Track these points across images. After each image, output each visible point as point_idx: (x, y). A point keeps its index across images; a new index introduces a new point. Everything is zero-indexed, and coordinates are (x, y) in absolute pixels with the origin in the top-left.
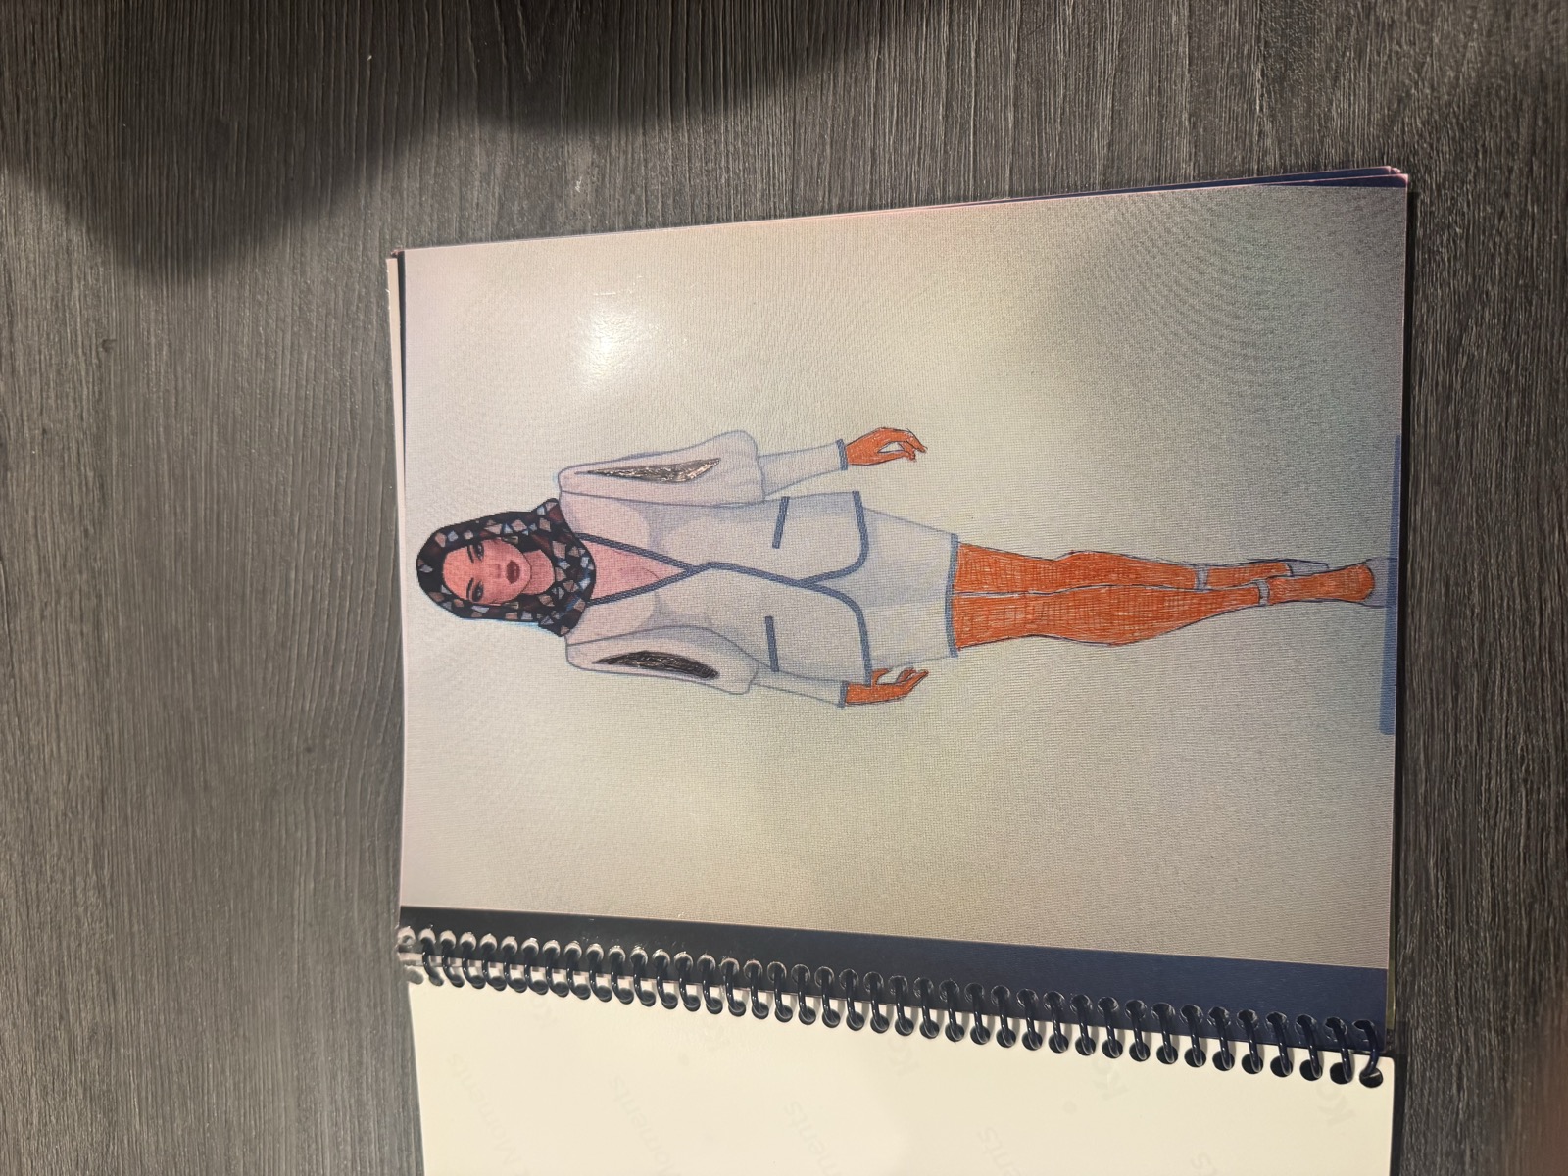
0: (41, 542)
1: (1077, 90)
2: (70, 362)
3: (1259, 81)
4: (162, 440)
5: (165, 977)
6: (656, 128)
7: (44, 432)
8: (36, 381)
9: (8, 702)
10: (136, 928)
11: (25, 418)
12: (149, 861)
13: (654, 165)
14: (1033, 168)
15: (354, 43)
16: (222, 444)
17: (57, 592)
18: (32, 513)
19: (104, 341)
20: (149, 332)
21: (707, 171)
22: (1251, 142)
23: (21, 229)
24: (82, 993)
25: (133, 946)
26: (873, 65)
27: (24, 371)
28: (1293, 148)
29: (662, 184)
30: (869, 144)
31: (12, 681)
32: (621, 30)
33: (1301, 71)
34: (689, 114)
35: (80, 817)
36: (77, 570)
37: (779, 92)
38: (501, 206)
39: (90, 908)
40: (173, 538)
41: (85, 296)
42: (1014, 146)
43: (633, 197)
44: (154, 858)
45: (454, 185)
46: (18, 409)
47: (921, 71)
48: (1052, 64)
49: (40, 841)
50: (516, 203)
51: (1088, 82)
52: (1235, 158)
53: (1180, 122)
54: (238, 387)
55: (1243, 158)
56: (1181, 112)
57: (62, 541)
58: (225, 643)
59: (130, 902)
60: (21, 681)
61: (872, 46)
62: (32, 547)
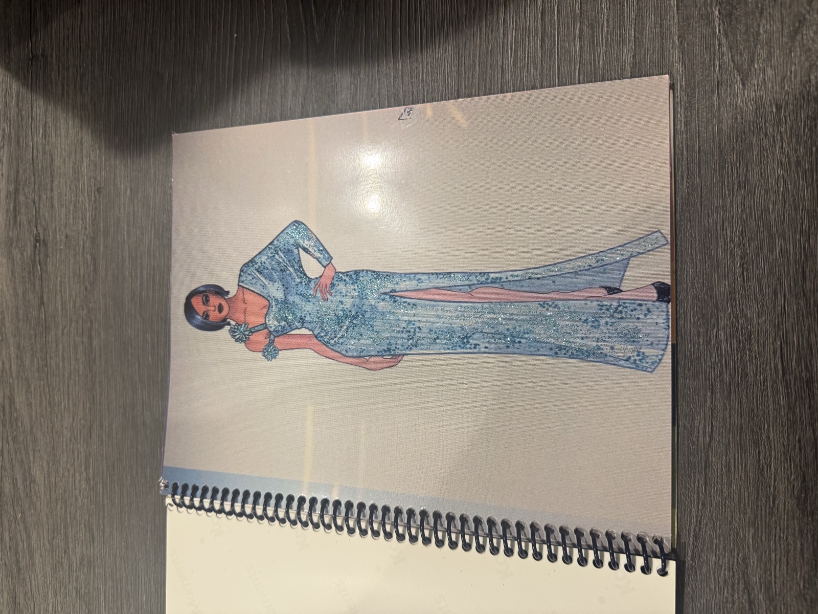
0: (63, 295)
1: (614, 28)
2: (81, 200)
3: (717, 16)
4: (126, 238)
5: (120, 529)
6: (385, 62)
7: (67, 237)
8: (64, 210)
9: (44, 380)
10: (106, 501)
11: (58, 230)
12: (114, 466)
13: (384, 82)
14: (591, 71)
15: (227, 29)
16: (157, 240)
17: (71, 320)
18: (59, 279)
19: (98, 188)
20: (120, 183)
21: (412, 83)
22: (715, 50)
23: (58, 133)
24: (76, 538)
25: (104, 512)
26: (501, 21)
27: (58, 206)
28: (739, 51)
29: (388, 91)
30: (500, 63)
31: (46, 368)
32: (365, 12)
33: (741, 10)
34: (402, 54)
35: (79, 441)
36: (81, 308)
37: (450, 38)
38: (303, 107)
39: (82, 491)
40: (130, 290)
41: (89, 166)
42: (580, 60)
43: (372, 99)
44: (116, 464)
45: (278, 98)
46: (54, 225)
47: (528, 23)
48: (600, 15)
49: (58, 454)
50: (311, 106)
51: (620, 23)
52: (705, 59)
53: (673, 41)
54: (165, 209)
55: (710, 59)
56: (674, 36)
57: (73, 293)
58: (156, 345)
59: (103, 487)
60: (51, 368)
61: (500, 12)
62: (59, 297)
